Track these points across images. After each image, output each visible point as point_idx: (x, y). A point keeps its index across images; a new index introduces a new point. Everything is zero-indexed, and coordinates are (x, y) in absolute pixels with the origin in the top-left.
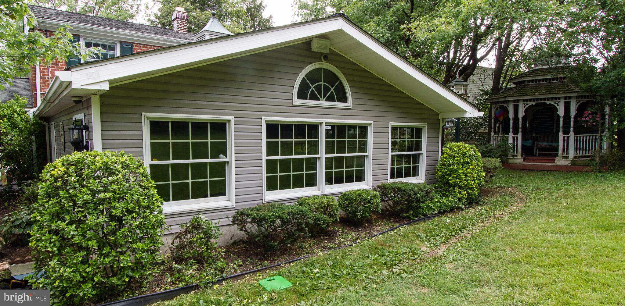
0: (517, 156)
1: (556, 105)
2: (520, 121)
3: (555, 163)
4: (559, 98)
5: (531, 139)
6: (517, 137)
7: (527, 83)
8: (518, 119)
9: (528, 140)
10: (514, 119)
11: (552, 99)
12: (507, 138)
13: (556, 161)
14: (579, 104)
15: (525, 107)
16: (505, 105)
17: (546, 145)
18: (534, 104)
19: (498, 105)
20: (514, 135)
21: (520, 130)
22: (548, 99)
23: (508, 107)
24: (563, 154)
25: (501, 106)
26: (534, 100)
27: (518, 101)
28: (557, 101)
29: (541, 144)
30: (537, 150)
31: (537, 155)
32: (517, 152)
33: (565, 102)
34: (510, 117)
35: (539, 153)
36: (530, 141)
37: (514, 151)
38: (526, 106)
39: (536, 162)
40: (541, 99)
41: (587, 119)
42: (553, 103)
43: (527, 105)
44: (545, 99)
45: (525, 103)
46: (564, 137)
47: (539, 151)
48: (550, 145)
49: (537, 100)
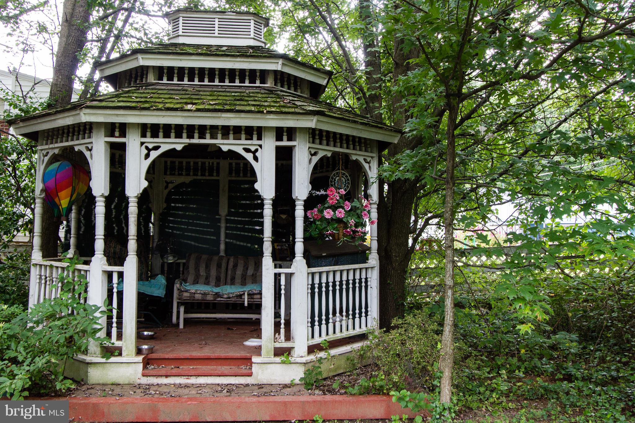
0: (119, 352)
1: (249, 157)
2: (133, 209)
3: (250, 375)
4: (259, 132)
5: (162, 273)
6: (121, 275)
7: (151, 78)
8: (125, 200)
9: (154, 276)
10: (108, 200)
11: (237, 131)
12: (84, 275)
13: (255, 368)
14: (315, 159)
15: (147, 156)
16: (79, 145)
17: (205, 294)
18: (179, 147)
19: (56, 147)
20: (110, 264)
21: (132, 245)
22: (226, 131)
23: (87, 154)
24: (275, 338)
25: (65, 149)
26: (179, 130)
27: (123, 128)
28: (253, 143)
29: (193, 289)
30: (182, 309)
31: (181, 326)
32: (120, 337)
33: (278, 149)
34: (95, 193)
35: (185, 319)
36: (161, 280)
37: (109, 334)
38: (154, 155)
39: (189, 376)
40: (202, 130)
41: (340, 213)
42: (239, 150)
43: (156, 148)
44: (214, 130)
45: (150, 141)
46: (277, 277)
47: (186, 312)
48: (217, 295)
49: (191, 130)
